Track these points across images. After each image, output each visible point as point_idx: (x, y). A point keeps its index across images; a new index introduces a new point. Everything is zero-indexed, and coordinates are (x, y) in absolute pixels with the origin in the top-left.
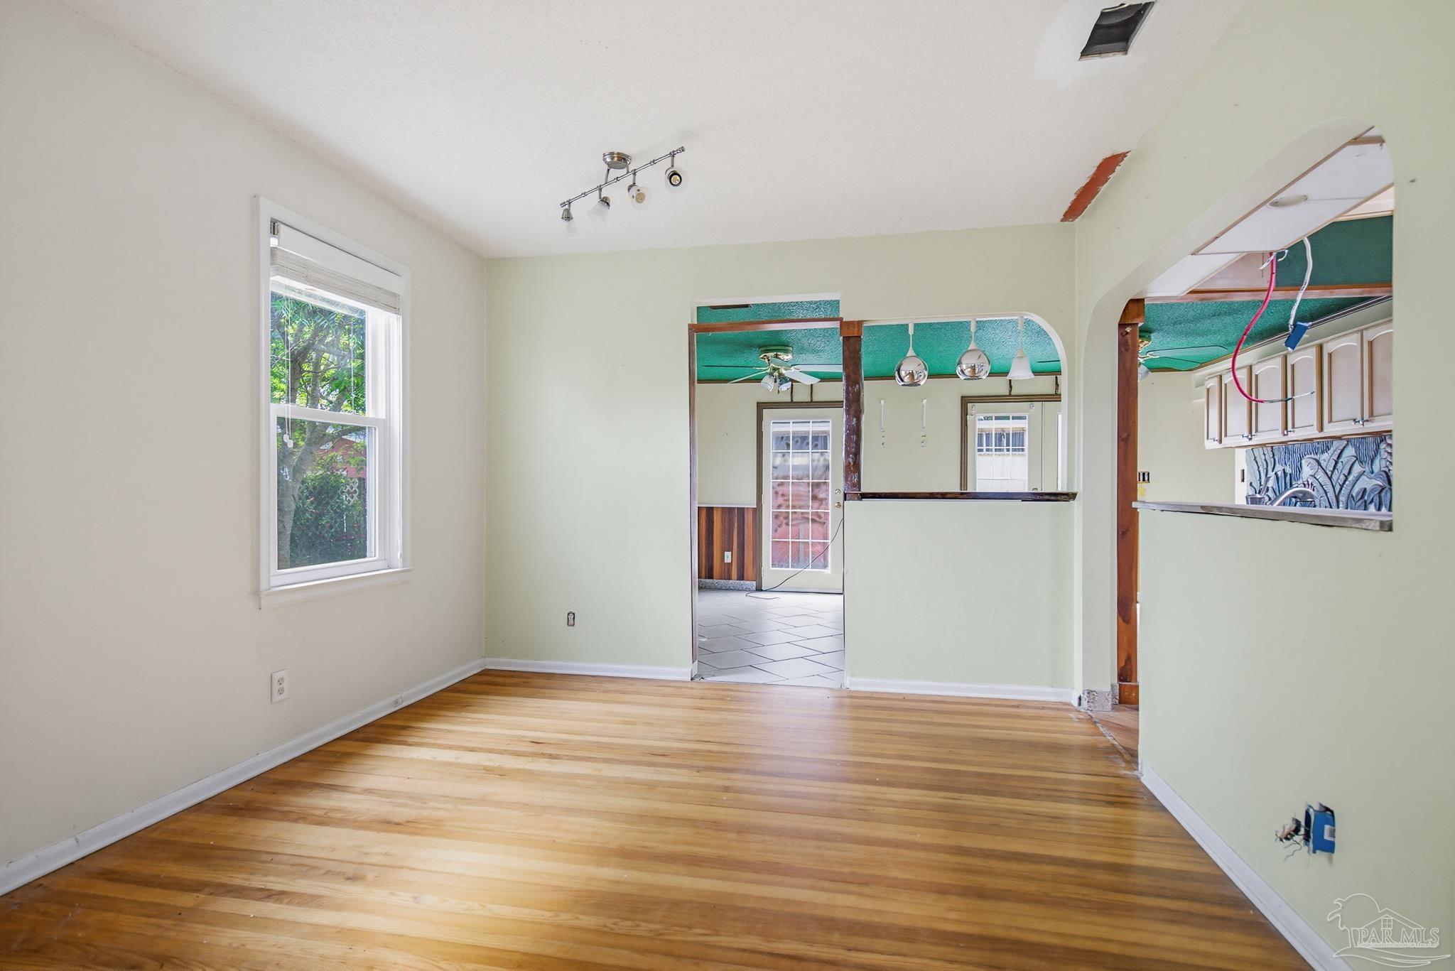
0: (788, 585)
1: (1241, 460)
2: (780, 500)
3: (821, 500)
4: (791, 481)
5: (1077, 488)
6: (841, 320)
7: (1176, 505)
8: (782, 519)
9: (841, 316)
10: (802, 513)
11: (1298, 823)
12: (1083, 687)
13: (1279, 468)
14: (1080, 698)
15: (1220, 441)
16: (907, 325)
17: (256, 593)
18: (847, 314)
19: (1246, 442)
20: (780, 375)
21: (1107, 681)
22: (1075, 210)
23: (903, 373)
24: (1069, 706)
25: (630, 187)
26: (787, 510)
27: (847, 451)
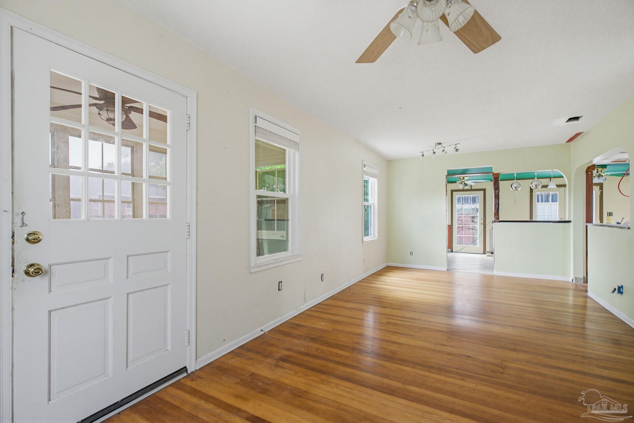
0: (462, 251)
2: (460, 222)
3: (475, 222)
4: (464, 216)
5: (572, 219)
6: (493, 173)
8: (460, 228)
10: (468, 227)
11: (616, 289)
12: (574, 276)
14: (573, 280)
16: (514, 173)
17: (363, 241)
18: (495, 171)
20: (465, 184)
22: (571, 140)
23: (513, 187)
24: (569, 282)
25: (443, 151)
26: (463, 226)
27: (495, 209)
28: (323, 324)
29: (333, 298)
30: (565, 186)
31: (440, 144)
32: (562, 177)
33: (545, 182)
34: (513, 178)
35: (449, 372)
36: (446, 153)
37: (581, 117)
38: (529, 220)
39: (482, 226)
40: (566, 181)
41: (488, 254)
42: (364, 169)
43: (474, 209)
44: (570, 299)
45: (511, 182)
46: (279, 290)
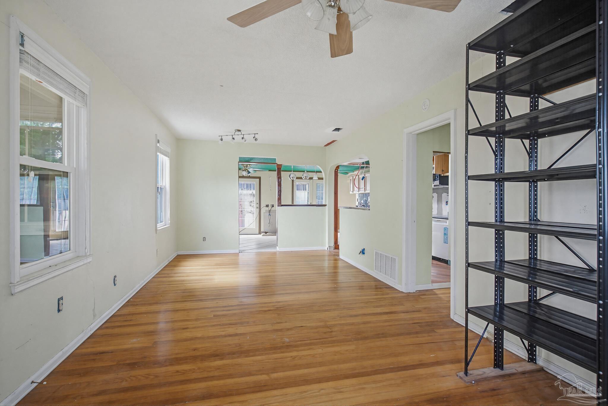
1: (357, 197)
2: (240, 206)
3: (252, 206)
4: (243, 200)
5: (327, 204)
6: (277, 164)
7: (345, 207)
9: (276, 163)
11: (361, 251)
12: (328, 246)
13: (364, 199)
14: (327, 248)
15: (353, 192)
16: (291, 166)
17: (156, 230)
19: (358, 193)
20: (248, 171)
21: (332, 244)
22: (327, 145)
23: (291, 177)
24: (325, 250)
25: (243, 138)
26: (242, 210)
27: (278, 195)
28: (135, 340)
29: (129, 304)
30: (322, 179)
31: (239, 131)
32: (321, 172)
33: (311, 175)
34: (291, 170)
35: (296, 346)
36: (245, 141)
37: (341, 129)
38: (291, 204)
39: (258, 209)
40: (323, 175)
41: (263, 234)
42: (158, 145)
43: (252, 194)
44: (326, 264)
45: (290, 173)
46: (59, 311)
